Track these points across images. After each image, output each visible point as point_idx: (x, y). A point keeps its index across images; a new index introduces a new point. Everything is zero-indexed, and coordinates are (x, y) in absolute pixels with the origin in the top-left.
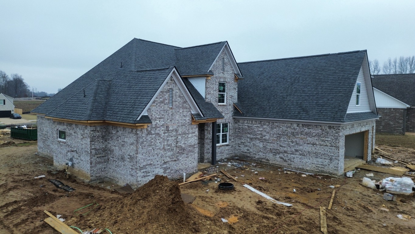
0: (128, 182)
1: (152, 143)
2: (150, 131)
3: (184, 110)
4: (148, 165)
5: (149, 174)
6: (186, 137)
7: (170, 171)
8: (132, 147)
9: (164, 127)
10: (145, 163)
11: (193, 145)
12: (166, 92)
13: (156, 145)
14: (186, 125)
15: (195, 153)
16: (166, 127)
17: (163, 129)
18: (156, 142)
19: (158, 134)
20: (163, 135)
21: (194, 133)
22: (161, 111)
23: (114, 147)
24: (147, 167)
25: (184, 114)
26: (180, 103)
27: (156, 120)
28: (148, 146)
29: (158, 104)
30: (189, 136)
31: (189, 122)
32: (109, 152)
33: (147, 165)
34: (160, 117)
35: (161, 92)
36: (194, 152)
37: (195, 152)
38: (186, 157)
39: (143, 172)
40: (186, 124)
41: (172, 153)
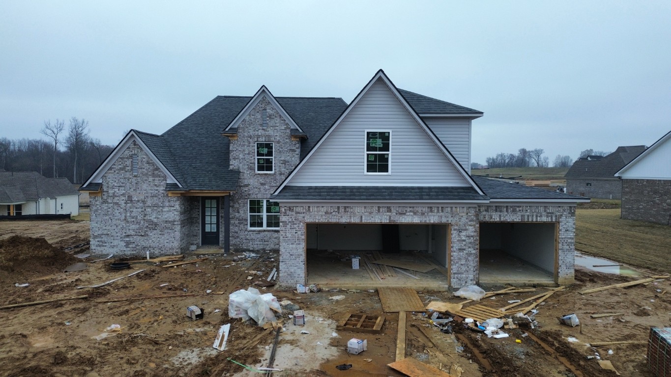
1: (109, 213)
2: (106, 200)
3: (156, 178)
4: (104, 235)
5: (105, 244)
6: (160, 210)
7: (134, 246)
9: (125, 197)
10: (100, 232)
11: (171, 221)
12: (127, 158)
13: (114, 215)
14: (160, 197)
15: (175, 231)
16: (128, 197)
17: (123, 198)
19: (117, 204)
20: (124, 205)
21: (173, 207)
24: (102, 236)
25: (156, 184)
26: (149, 170)
27: (113, 188)
28: (104, 215)
29: (117, 172)
30: (164, 210)
31: (163, 193)
33: (102, 235)
34: (118, 185)
36: (173, 230)
37: (176, 229)
38: (160, 234)
39: (98, 241)
40: (159, 195)
41: (138, 226)
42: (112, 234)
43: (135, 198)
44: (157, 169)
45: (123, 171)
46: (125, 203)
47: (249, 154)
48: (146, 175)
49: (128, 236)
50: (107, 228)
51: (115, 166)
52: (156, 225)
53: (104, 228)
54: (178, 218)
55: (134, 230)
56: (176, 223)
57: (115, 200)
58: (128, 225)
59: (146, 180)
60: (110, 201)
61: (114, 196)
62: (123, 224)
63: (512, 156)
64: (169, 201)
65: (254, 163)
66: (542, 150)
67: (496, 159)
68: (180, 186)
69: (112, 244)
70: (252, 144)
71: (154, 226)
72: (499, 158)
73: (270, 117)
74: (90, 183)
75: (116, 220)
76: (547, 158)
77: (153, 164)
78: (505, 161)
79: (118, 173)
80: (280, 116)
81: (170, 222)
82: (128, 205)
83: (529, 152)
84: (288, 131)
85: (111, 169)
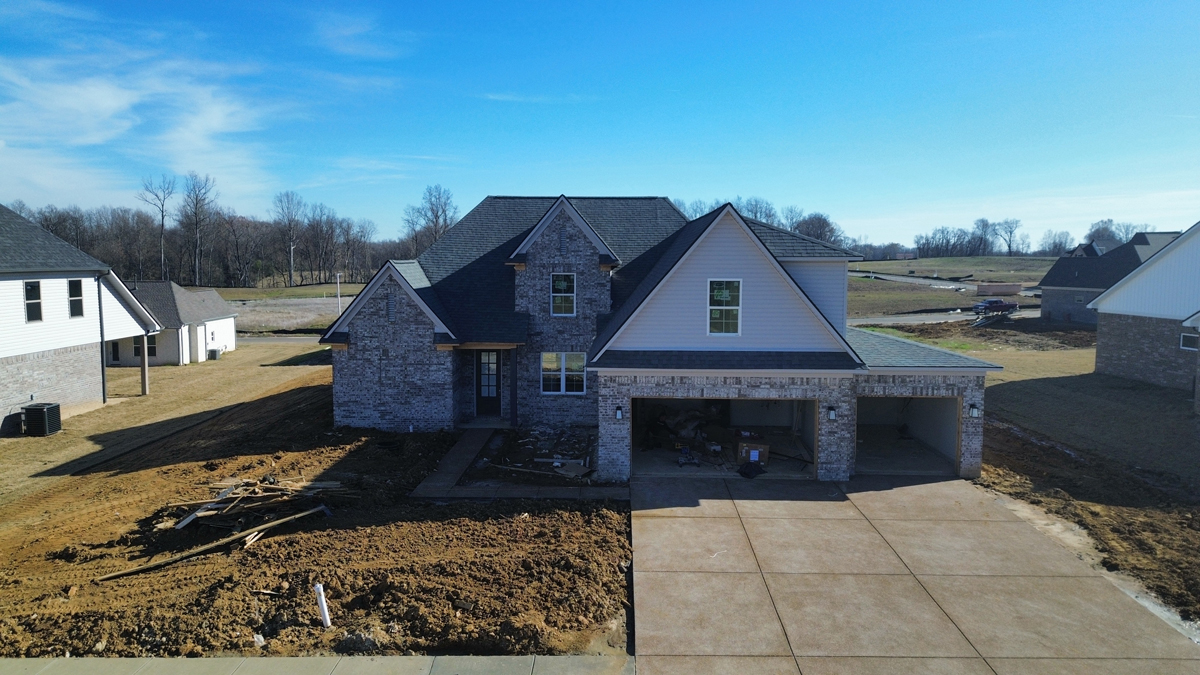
43: (392, 354)
44: (422, 313)
45: (376, 317)
46: (379, 360)
47: (541, 290)
48: (407, 321)
49: (383, 404)
50: (356, 393)
51: (365, 310)
52: (420, 388)
53: (352, 393)
54: (449, 380)
55: (391, 396)
56: (446, 387)
57: (366, 356)
58: (383, 388)
59: (407, 328)
60: (359, 357)
61: (364, 350)
62: (377, 387)
63: (962, 233)
64: (437, 358)
65: (549, 303)
66: (1017, 222)
67: (932, 238)
68: (454, 337)
69: (363, 415)
70: (545, 277)
71: (418, 390)
72: (938, 236)
73: (571, 237)
74: (334, 333)
75: (367, 382)
76: (1027, 236)
77: (416, 307)
79: (369, 319)
80: (585, 237)
81: (439, 385)
82: (383, 362)
83: (994, 225)
84: (596, 258)
85: (359, 313)
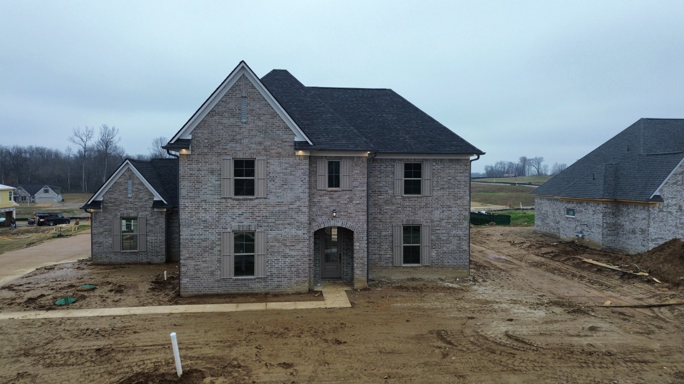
0: (640, 251)
1: (664, 220)
2: (662, 209)
4: (660, 238)
8: (644, 221)
9: (677, 206)
10: (656, 237)
12: (680, 174)
13: (668, 221)
16: (679, 206)
17: (675, 208)
18: (667, 219)
19: (670, 212)
20: (675, 213)
22: (673, 191)
23: (624, 223)
24: (658, 240)
27: (668, 200)
28: (660, 222)
32: (619, 227)
34: (672, 197)
35: (674, 174)
39: (655, 244)
42: (666, 238)
45: (676, 185)
46: (676, 212)
50: (663, 232)
51: (669, 181)
53: (660, 233)
57: (669, 210)
58: (678, 230)
60: (665, 210)
61: (668, 206)
62: (674, 229)
63: (511, 164)
66: (542, 158)
67: (495, 167)
72: (499, 165)
75: (669, 226)
76: (547, 166)
78: (504, 168)
79: (671, 187)
82: (679, 213)
83: (529, 160)
